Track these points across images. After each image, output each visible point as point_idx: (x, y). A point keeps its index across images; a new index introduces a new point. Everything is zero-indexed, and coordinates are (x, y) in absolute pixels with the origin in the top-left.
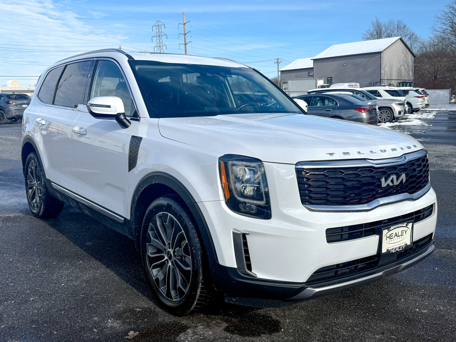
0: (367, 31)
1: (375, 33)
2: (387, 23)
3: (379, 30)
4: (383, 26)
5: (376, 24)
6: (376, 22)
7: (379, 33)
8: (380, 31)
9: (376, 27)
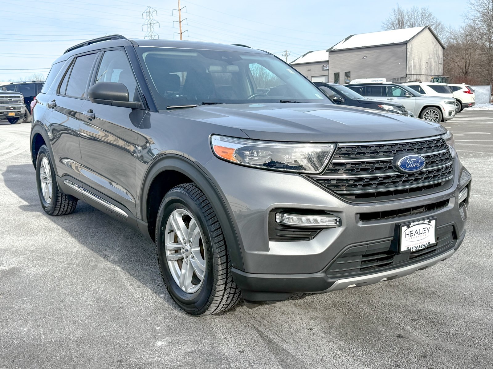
0: (388, 20)
1: (397, 22)
2: (410, 10)
3: (401, 19)
4: (406, 14)
5: (398, 12)
7: (400, 23)
9: (398, 15)
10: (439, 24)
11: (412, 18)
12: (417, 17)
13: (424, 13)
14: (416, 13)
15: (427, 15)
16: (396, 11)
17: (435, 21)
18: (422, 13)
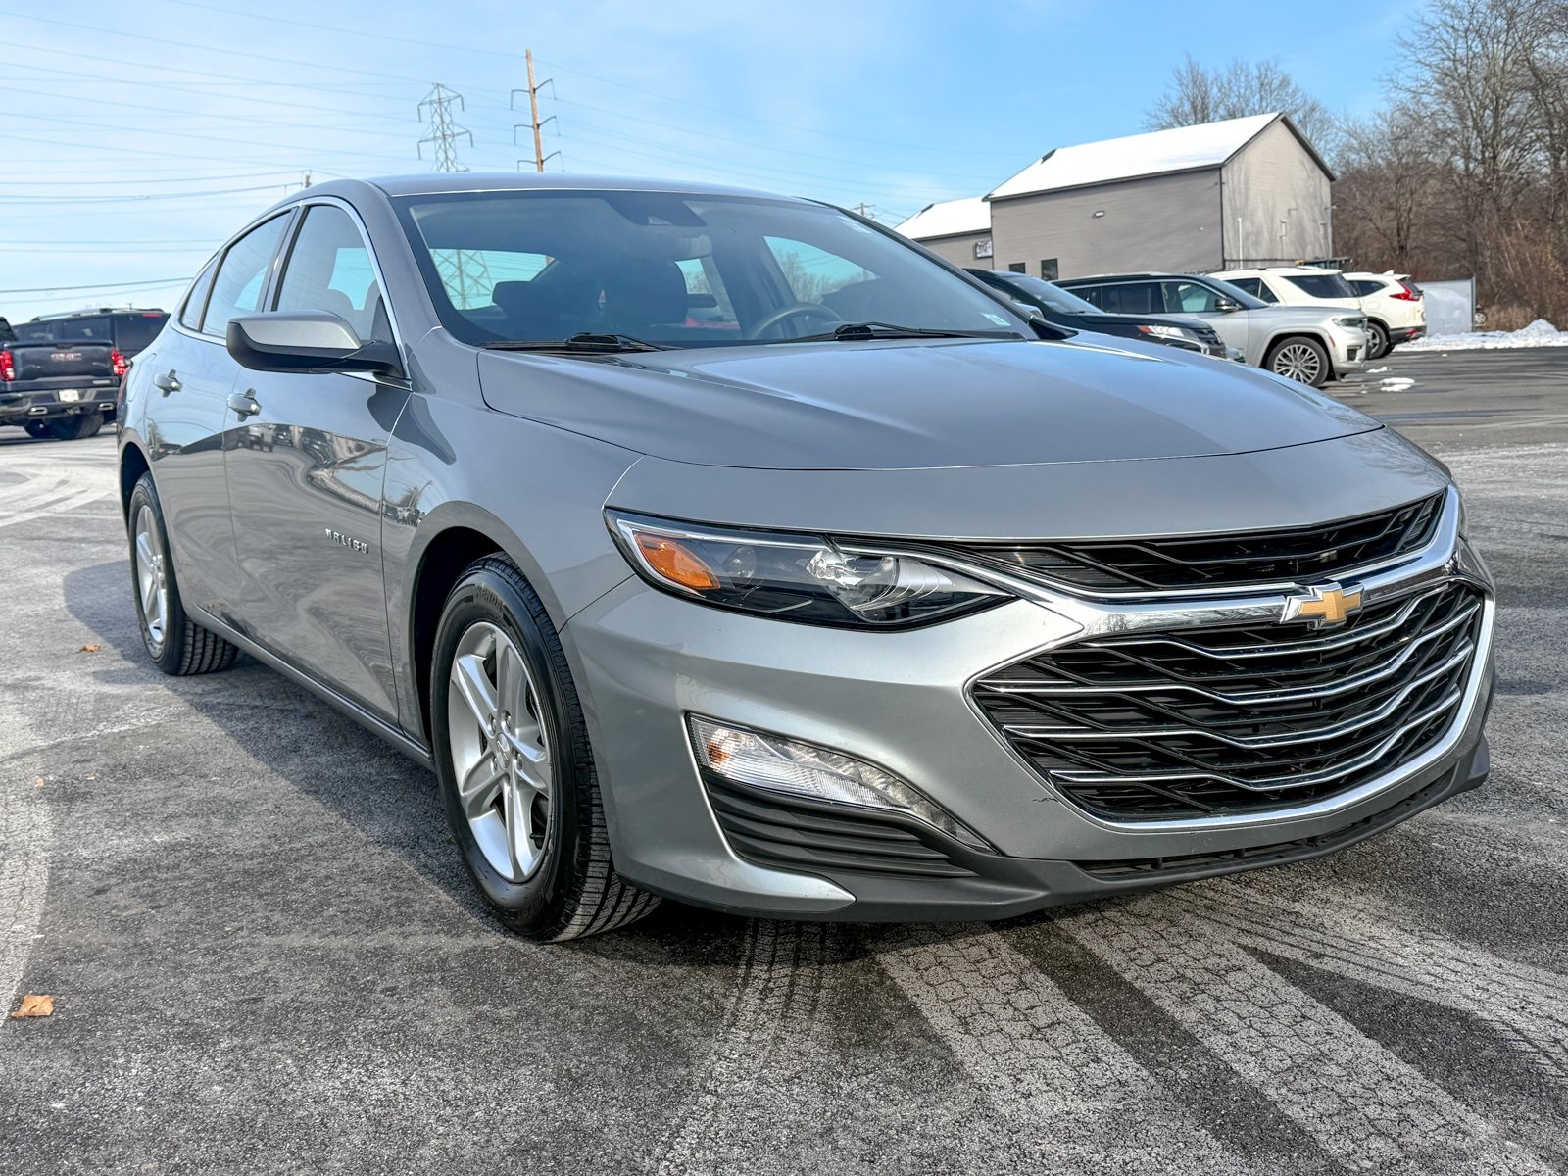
0: (1158, 101)
1: (1187, 107)
2: (1224, 72)
3: (1199, 98)
4: (1212, 83)
5: (1190, 76)
6: (1187, 71)
7: (1199, 107)
8: (1203, 99)
9: (1190, 86)
10: (1313, 109)
11: (1232, 95)
12: (1245, 90)
13: (1266, 76)
14: (1242, 79)
15: (1276, 83)
16: (1185, 75)
17: (1299, 101)
18: (1259, 78)
